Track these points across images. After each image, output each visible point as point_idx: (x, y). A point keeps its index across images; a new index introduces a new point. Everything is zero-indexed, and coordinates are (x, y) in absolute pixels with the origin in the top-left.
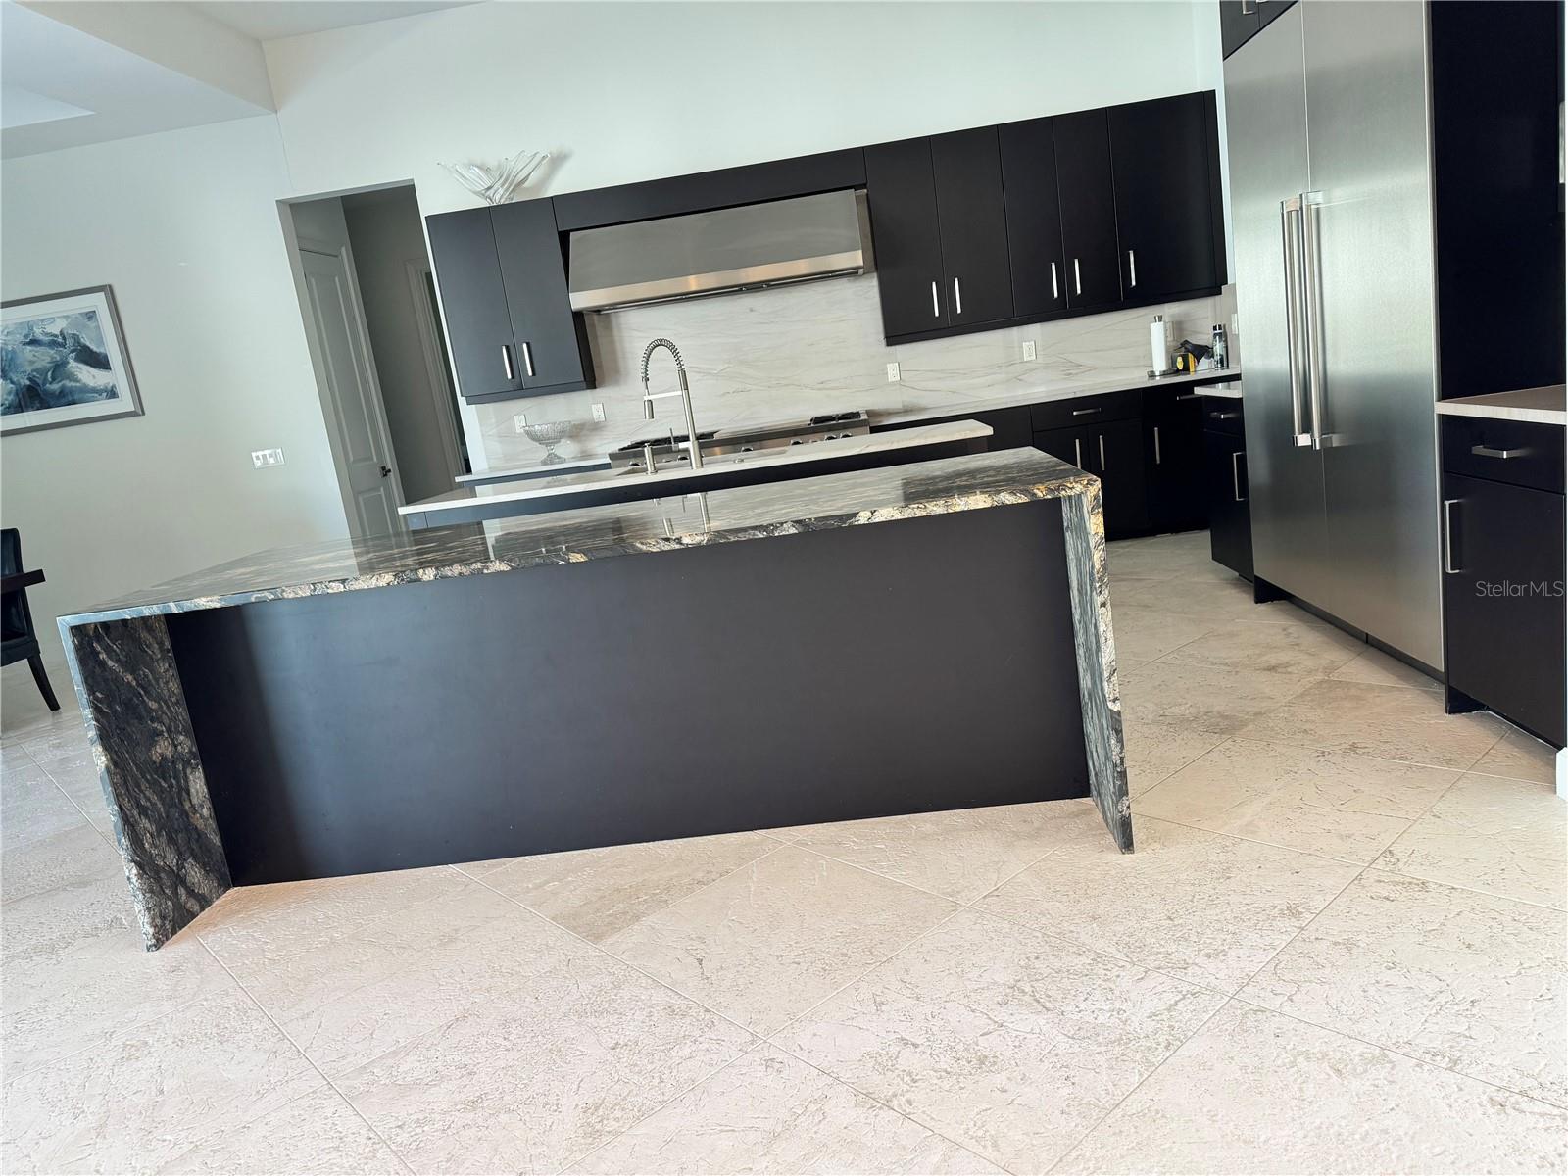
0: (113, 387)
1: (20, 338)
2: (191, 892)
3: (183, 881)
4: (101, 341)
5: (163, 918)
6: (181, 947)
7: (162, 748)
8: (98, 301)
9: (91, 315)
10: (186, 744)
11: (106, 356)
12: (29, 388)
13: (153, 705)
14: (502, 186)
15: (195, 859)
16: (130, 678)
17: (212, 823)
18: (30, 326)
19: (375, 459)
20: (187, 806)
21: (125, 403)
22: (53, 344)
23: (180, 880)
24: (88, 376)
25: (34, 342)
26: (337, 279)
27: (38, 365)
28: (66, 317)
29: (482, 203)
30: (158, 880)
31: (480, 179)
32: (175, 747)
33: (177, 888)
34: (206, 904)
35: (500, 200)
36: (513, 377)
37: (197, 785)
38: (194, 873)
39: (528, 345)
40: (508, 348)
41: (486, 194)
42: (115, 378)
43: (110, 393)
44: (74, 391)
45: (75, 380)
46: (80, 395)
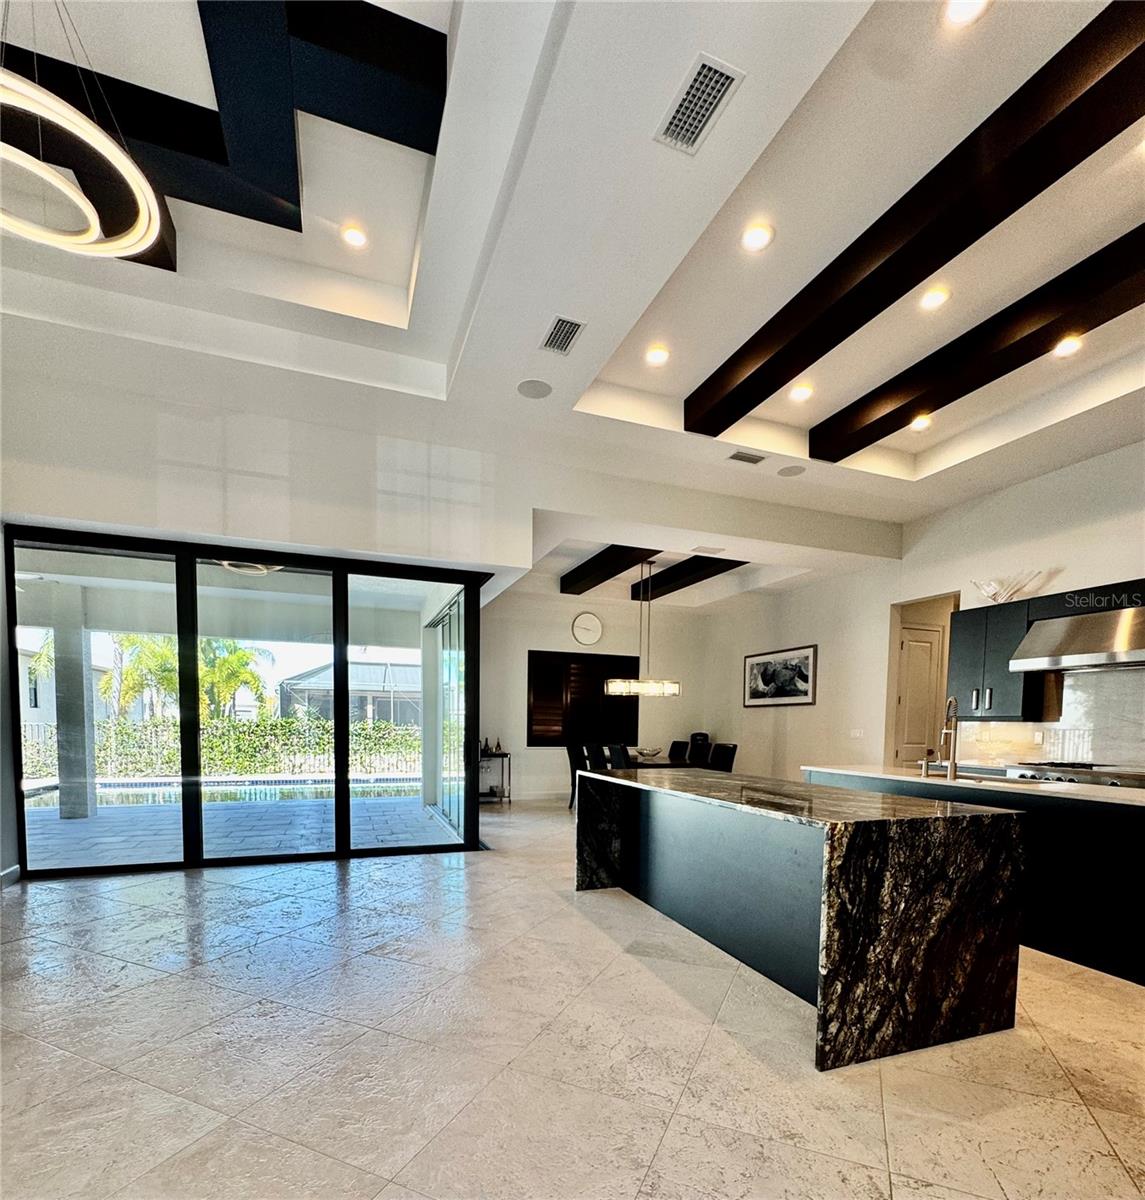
0: (807, 690)
1: (782, 666)
2: (598, 879)
3: (596, 874)
5: (582, 883)
6: (581, 893)
7: (604, 826)
8: (810, 652)
9: (807, 658)
10: (616, 828)
11: (808, 677)
12: (780, 687)
14: (1005, 591)
15: (605, 869)
17: (618, 861)
18: (786, 661)
19: (926, 744)
20: (608, 850)
21: (809, 699)
22: (792, 669)
23: (594, 872)
24: (801, 685)
25: (787, 668)
27: (786, 678)
29: (990, 603)
30: (586, 870)
31: (993, 588)
32: (610, 827)
33: (594, 877)
34: (604, 886)
35: (1001, 601)
36: (977, 708)
37: (616, 845)
38: (603, 875)
39: (991, 690)
40: (978, 691)
41: (994, 597)
42: (809, 687)
43: (806, 693)
44: (794, 690)
45: (795, 686)
46: (796, 692)
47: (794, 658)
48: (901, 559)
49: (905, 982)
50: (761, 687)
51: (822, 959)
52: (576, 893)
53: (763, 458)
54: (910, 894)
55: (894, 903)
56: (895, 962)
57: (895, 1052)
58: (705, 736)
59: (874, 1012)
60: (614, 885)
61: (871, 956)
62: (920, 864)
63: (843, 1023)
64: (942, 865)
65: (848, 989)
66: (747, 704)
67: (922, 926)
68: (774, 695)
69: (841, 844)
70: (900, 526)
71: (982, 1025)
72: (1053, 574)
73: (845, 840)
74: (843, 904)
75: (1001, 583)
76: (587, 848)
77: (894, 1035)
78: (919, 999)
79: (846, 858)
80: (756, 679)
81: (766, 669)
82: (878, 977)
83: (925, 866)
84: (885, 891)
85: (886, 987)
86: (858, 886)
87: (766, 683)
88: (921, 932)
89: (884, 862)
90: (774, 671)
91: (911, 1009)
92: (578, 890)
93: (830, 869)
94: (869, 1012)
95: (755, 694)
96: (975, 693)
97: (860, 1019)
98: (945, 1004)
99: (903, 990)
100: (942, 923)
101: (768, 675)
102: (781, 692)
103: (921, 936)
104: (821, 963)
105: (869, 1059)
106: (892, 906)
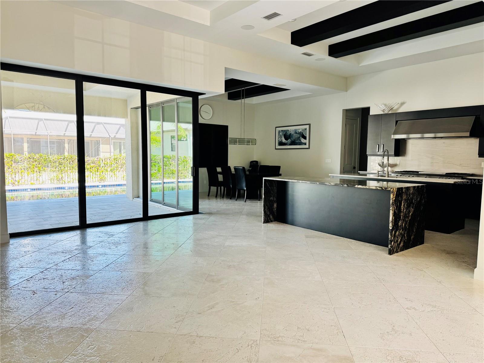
0: (306, 143)
1: (294, 132)
2: (270, 219)
3: (269, 217)
4: (306, 134)
5: (265, 220)
6: (265, 224)
7: (272, 198)
8: (307, 127)
9: (306, 129)
10: (275, 199)
11: (306, 137)
12: (293, 141)
13: (272, 192)
14: (387, 109)
15: (272, 215)
16: (270, 188)
17: (276, 211)
18: (296, 130)
19: (353, 165)
20: (273, 207)
21: (307, 146)
22: (298, 134)
23: (269, 216)
24: (303, 140)
25: (296, 133)
26: (355, 125)
27: (296, 137)
28: (302, 129)
29: (382, 113)
30: (266, 215)
31: (383, 107)
32: (274, 199)
33: (269, 218)
34: (272, 221)
35: (386, 112)
36: (378, 151)
37: (275, 205)
38: (271, 217)
39: (383, 145)
40: (379, 145)
41: (383, 111)
42: (307, 141)
43: (305, 144)
44: (300, 143)
45: (301, 141)
46: (301, 144)
47: (300, 129)
48: (347, 91)
49: (405, 232)
50: (284, 140)
51: (391, 225)
52: (263, 224)
53: (313, 55)
54: (407, 207)
55: (404, 210)
56: (403, 225)
57: (403, 250)
58: (257, 162)
59: (400, 239)
60: (275, 221)
61: (399, 224)
62: (408, 199)
63: (394, 242)
64: (412, 199)
65: (395, 233)
66: (276, 148)
67: (408, 216)
68: (290, 144)
69: (395, 194)
70: (346, 78)
71: (418, 243)
72: (403, 104)
73: (395, 193)
74: (395, 210)
75: (385, 105)
76: (266, 207)
77: (403, 246)
78: (407, 236)
79: (396, 197)
80: (281, 137)
81: (286, 133)
82: (400, 230)
83: (409, 200)
84: (402, 206)
85: (402, 232)
86: (397, 205)
87: (286, 139)
88: (408, 217)
89: (402, 199)
90: (290, 134)
91: (406, 239)
92: (264, 223)
93: (393, 200)
94: (399, 239)
95: (281, 144)
96: (378, 145)
97: (397, 241)
98: (412, 237)
99: (405, 233)
100: (412, 215)
101: (287, 136)
102: (293, 143)
103: (408, 219)
104: (390, 226)
105: (398, 252)
106: (403, 210)
